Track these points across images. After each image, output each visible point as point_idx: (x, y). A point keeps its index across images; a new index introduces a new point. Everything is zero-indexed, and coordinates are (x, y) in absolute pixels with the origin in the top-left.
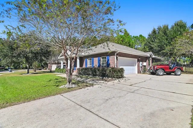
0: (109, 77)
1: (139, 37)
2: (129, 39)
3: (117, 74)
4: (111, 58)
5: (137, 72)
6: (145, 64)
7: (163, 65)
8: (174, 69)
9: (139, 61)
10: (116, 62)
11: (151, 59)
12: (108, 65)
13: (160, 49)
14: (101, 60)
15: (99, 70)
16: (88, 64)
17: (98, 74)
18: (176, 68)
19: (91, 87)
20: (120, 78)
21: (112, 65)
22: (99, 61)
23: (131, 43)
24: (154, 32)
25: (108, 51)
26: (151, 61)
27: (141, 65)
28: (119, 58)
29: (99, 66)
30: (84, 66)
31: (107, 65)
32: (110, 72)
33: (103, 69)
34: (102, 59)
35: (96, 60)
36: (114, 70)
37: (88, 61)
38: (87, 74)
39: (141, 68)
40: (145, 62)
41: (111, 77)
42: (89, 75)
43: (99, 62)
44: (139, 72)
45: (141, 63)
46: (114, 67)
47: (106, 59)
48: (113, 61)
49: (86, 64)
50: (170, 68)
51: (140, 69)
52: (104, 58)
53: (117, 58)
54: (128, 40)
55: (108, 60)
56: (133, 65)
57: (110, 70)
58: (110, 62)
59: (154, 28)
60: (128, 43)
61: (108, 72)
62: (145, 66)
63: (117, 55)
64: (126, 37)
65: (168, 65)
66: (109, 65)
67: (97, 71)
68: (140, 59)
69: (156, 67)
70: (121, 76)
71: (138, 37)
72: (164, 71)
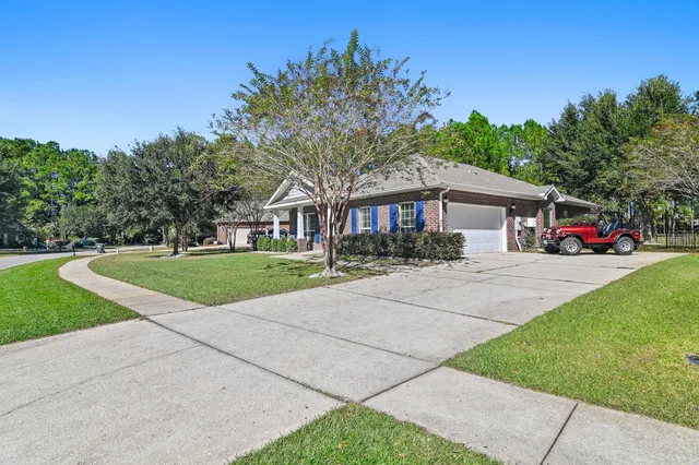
0: (424, 258)
1: (523, 128)
2: (486, 139)
3: (444, 249)
4: (428, 206)
5: (504, 248)
6: (531, 222)
7: (581, 225)
8: (613, 236)
9: (511, 213)
10: (441, 218)
11: (552, 206)
12: (420, 225)
13: (587, 173)
14: (400, 211)
15: (394, 240)
16: (360, 223)
17: (392, 250)
18: (618, 233)
19: (384, 276)
20: (452, 259)
21: (430, 227)
22: (394, 214)
23: (494, 152)
24: (570, 115)
25: (417, 185)
26: (552, 214)
27: (517, 227)
28: (450, 205)
29: (394, 228)
30: (348, 231)
31: (417, 224)
32: (426, 243)
33: (407, 239)
34: (402, 208)
35: (384, 212)
36: (437, 238)
37: (360, 215)
38: (361, 253)
39: (519, 235)
40: (534, 216)
41: (429, 257)
42: (365, 253)
43: (392, 219)
44: (512, 247)
45: (518, 219)
46: (435, 230)
47: (412, 208)
48: (435, 216)
49: (354, 224)
50: (600, 235)
51: (517, 237)
52: (407, 205)
53: (444, 205)
54: (483, 141)
55: (420, 212)
56: (492, 225)
57: (426, 239)
58: (425, 216)
59: (570, 104)
60: (482, 151)
61: (420, 244)
62: (532, 229)
63: (445, 197)
64: (476, 130)
65: (594, 224)
66: (423, 225)
67: (389, 242)
68: (514, 207)
69: (558, 231)
70: (454, 255)
71: (520, 127)
72: (582, 241)
